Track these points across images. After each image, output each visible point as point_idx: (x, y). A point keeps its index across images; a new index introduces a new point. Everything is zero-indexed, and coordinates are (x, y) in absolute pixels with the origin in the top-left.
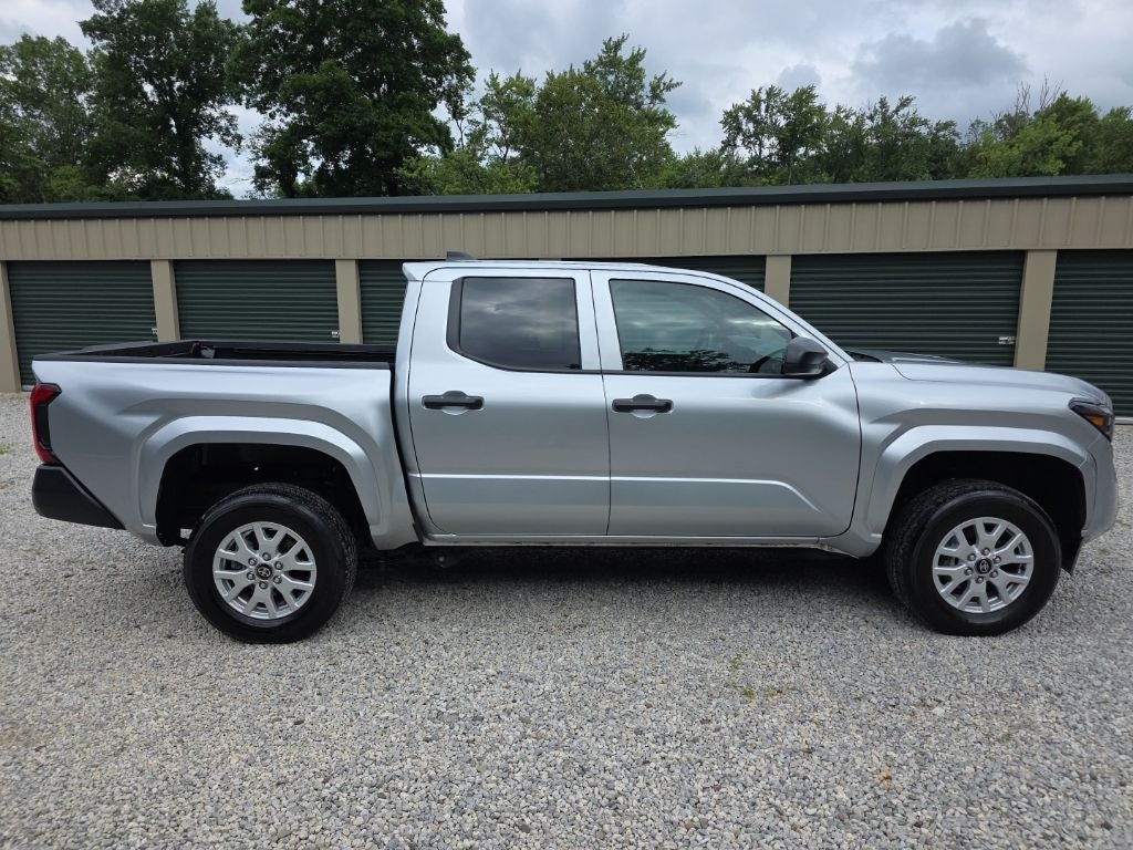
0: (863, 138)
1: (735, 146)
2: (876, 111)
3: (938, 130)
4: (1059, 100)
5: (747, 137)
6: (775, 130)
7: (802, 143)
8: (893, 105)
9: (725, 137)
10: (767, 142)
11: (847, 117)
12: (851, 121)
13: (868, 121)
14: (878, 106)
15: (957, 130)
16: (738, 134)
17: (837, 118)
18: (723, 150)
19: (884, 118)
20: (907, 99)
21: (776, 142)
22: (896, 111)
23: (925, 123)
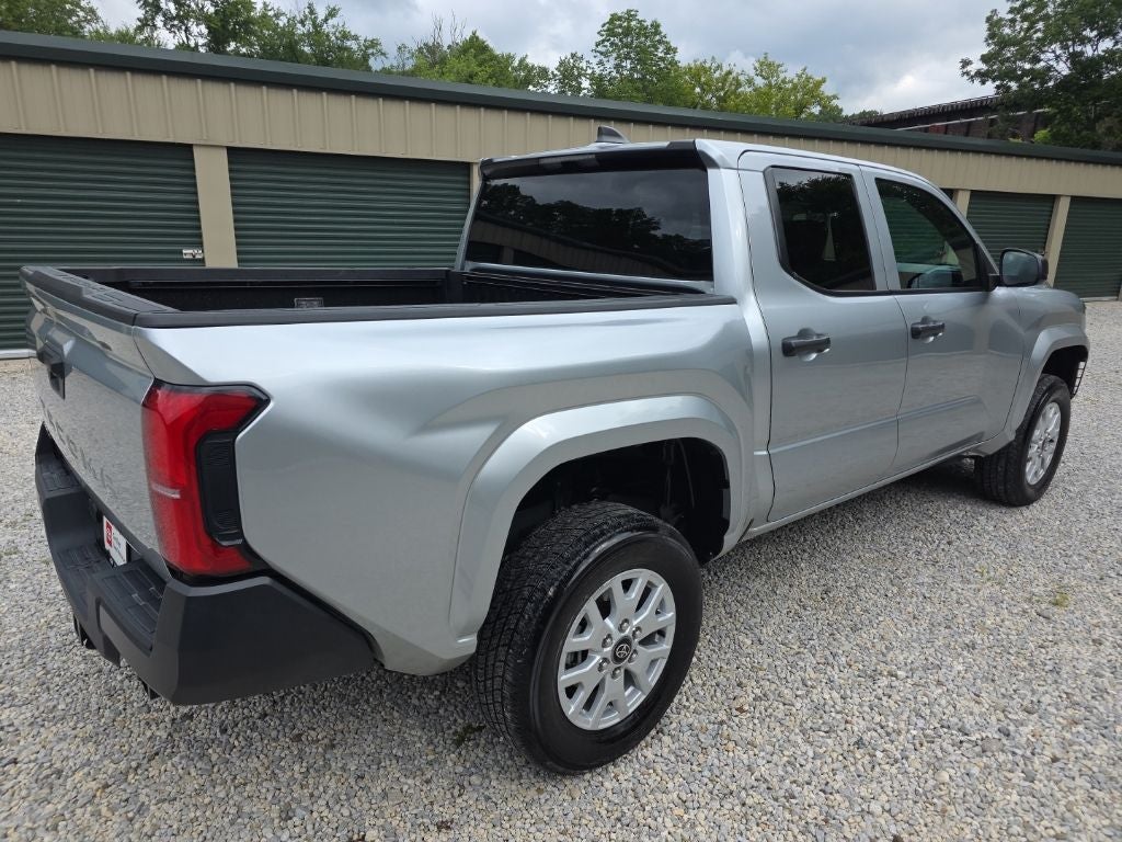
0: (297, 43)
1: (155, 27)
2: (305, 16)
3: (367, 48)
4: (471, 39)
5: (168, 18)
6: (203, 18)
7: (235, 36)
8: (321, 14)
9: (141, 13)
10: (194, 29)
11: (277, 16)
12: (282, 22)
13: (299, 26)
14: (307, 11)
15: (384, 49)
16: (157, 13)
17: (264, 16)
18: (140, 29)
19: (315, 25)
20: (334, 9)
21: (205, 31)
22: (326, 20)
23: (356, 38)
